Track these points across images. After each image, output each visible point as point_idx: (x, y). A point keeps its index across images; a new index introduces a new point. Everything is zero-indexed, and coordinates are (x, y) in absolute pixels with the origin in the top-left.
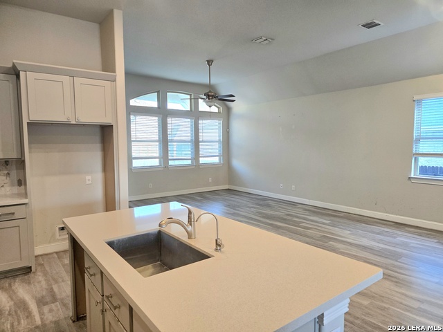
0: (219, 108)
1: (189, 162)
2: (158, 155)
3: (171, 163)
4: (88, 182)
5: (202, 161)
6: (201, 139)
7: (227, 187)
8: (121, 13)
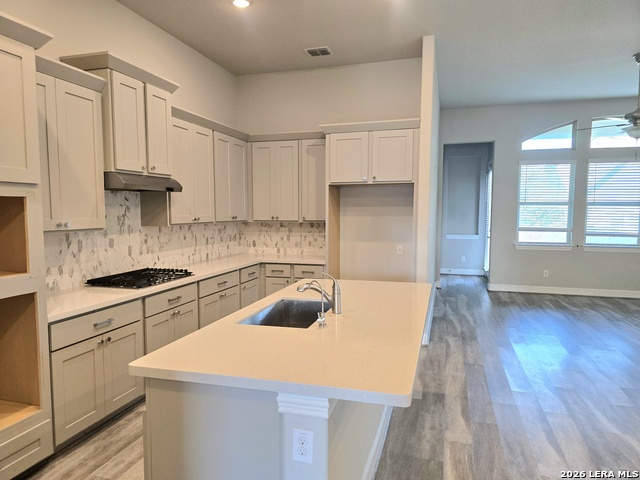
4: (399, 252)
8: (432, 37)
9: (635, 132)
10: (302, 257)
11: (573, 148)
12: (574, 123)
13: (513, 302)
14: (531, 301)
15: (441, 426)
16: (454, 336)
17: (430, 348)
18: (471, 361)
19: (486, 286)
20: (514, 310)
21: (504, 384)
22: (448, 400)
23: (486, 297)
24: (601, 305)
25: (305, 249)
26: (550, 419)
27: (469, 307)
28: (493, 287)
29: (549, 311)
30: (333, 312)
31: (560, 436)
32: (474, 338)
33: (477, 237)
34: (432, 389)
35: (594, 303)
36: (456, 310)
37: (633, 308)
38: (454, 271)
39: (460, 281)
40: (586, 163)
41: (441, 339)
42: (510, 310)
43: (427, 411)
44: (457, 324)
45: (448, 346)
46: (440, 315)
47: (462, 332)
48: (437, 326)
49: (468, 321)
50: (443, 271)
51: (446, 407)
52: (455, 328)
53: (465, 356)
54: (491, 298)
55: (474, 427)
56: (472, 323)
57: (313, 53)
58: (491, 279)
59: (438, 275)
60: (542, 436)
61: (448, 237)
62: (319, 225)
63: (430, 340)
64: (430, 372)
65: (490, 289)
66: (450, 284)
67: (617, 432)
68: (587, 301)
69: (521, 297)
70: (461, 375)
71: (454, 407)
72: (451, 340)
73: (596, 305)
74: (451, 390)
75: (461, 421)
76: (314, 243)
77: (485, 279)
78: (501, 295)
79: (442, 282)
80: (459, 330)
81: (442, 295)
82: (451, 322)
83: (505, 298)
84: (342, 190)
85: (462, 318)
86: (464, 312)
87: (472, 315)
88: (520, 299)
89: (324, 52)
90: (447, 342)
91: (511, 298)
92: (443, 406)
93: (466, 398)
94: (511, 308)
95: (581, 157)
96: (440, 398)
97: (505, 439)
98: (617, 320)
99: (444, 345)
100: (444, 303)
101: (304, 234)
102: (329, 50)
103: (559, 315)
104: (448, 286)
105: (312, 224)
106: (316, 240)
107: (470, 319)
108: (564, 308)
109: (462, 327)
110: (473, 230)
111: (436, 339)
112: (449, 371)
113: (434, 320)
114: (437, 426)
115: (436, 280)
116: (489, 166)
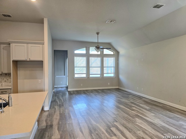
0: (114, 52)
1: (99, 76)
2: (85, 73)
3: (91, 76)
4: (39, 82)
5: (105, 75)
6: (104, 66)
7: (117, 87)
8: (47, 19)
9: (97, 51)
10: (2, 86)
11: (86, 53)
12: (86, 47)
13: (74, 93)
14: (78, 93)
15: (51, 135)
16: (57, 106)
17: (50, 111)
18: (61, 112)
19: (67, 90)
20: (74, 95)
21: (70, 117)
22: (54, 126)
23: (67, 93)
24: (93, 92)
25: (3, 83)
26: (81, 124)
27: (62, 96)
28: (69, 90)
29: (82, 95)
30: (9, 106)
31: (83, 129)
32: (63, 105)
33: (65, 76)
34: (49, 124)
35: (92, 91)
36: (58, 98)
37: (100, 91)
38: (59, 86)
39: (60, 89)
40: (89, 57)
41: (53, 107)
42: (73, 96)
43: (47, 131)
44: (58, 102)
45: (55, 109)
46: (54, 100)
47: (60, 104)
48: (52, 104)
49: (62, 101)
50: (56, 86)
51: (53, 128)
52: (58, 103)
53: (60, 111)
54: (68, 93)
55: (61, 132)
56: (63, 101)
57: (5, 15)
58: (68, 88)
59: (54, 88)
60: (79, 130)
61: (57, 76)
62: (9, 75)
63: (50, 108)
64: (49, 119)
65: (68, 90)
66: (57, 90)
67: (95, 124)
68: (91, 91)
69: (76, 92)
70: (58, 117)
71: (55, 128)
72: (56, 107)
73: (92, 92)
74: (55, 123)
75: (57, 131)
76: (7, 81)
77: (67, 87)
78: (71, 92)
79: (55, 90)
80: (59, 104)
81: (55, 94)
82: (57, 102)
83: (72, 93)
84: (18, 62)
85: (60, 100)
86: (61, 98)
87: (63, 99)
88: (75, 92)
89: (9, 16)
90: (55, 108)
91: (73, 92)
92: (52, 129)
93: (59, 124)
94: (73, 95)
95: (88, 56)
96: (51, 126)
97: (69, 133)
98: (97, 95)
99: (54, 109)
100: (55, 96)
101: (2, 78)
102: (11, 16)
103: (84, 95)
104: (57, 91)
105: (6, 74)
106: (8, 80)
107: (62, 100)
108: (86, 93)
109: (60, 103)
110: (63, 74)
111: (52, 108)
112: (55, 117)
113: (52, 102)
114: (50, 136)
115: (53, 89)
116: (67, 57)
